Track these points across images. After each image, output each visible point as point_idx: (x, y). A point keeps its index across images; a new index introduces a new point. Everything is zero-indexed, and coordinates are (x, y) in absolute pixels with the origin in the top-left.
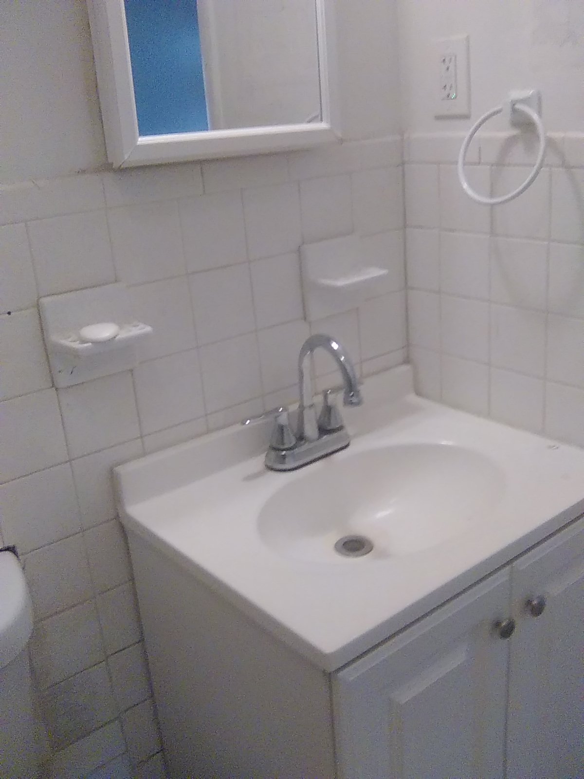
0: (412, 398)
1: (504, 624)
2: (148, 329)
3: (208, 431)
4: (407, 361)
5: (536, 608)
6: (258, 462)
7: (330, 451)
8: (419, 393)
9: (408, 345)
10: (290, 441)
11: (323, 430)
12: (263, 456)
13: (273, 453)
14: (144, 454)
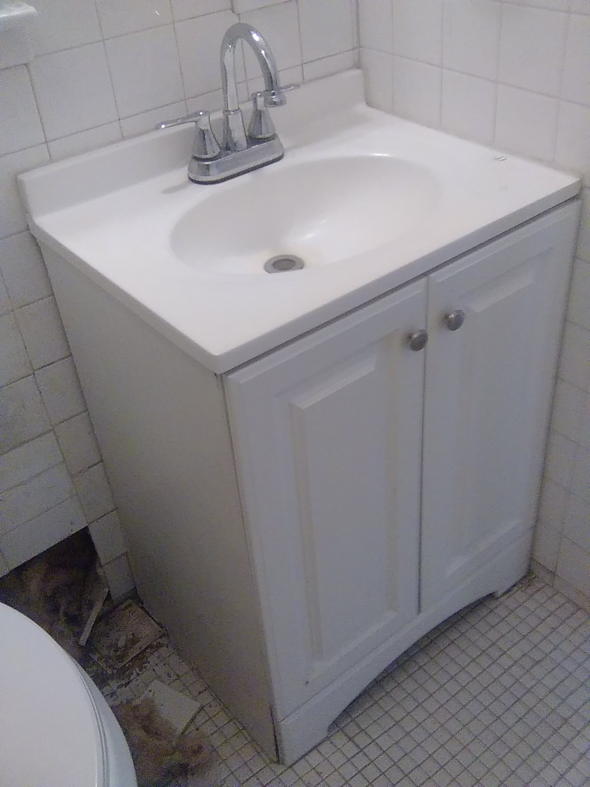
0: (362, 108)
1: (415, 336)
2: (31, 9)
3: (123, 138)
4: (358, 65)
5: (452, 323)
6: (181, 174)
7: (259, 162)
8: (369, 104)
9: (358, 47)
10: (213, 149)
11: (253, 140)
12: (186, 168)
13: (195, 164)
14: (51, 161)
